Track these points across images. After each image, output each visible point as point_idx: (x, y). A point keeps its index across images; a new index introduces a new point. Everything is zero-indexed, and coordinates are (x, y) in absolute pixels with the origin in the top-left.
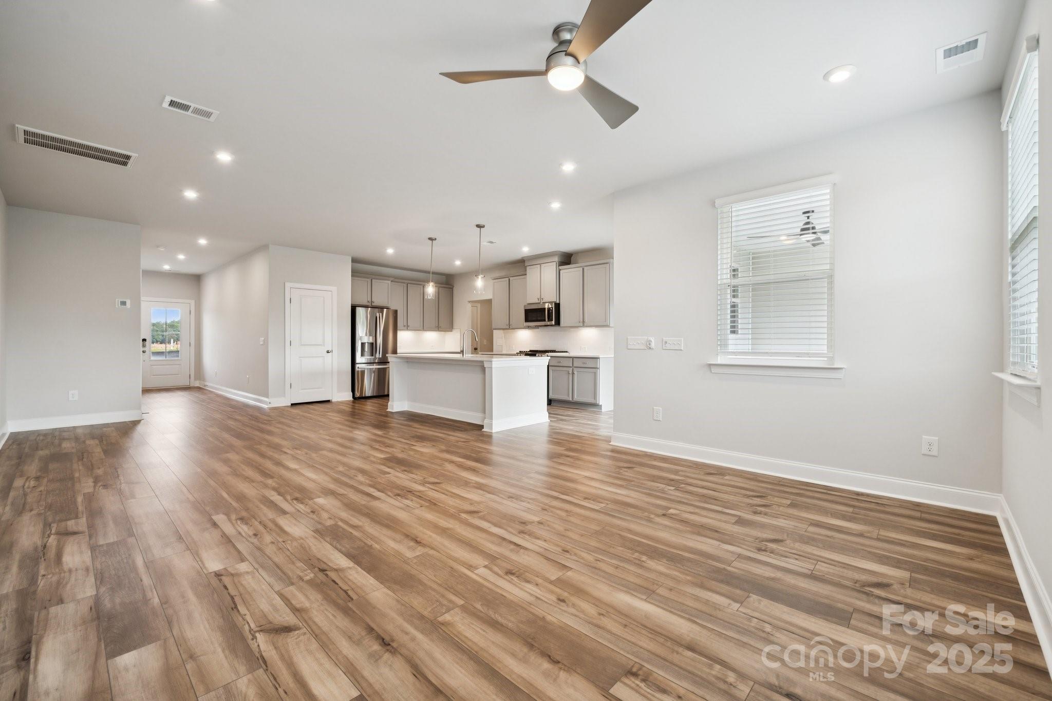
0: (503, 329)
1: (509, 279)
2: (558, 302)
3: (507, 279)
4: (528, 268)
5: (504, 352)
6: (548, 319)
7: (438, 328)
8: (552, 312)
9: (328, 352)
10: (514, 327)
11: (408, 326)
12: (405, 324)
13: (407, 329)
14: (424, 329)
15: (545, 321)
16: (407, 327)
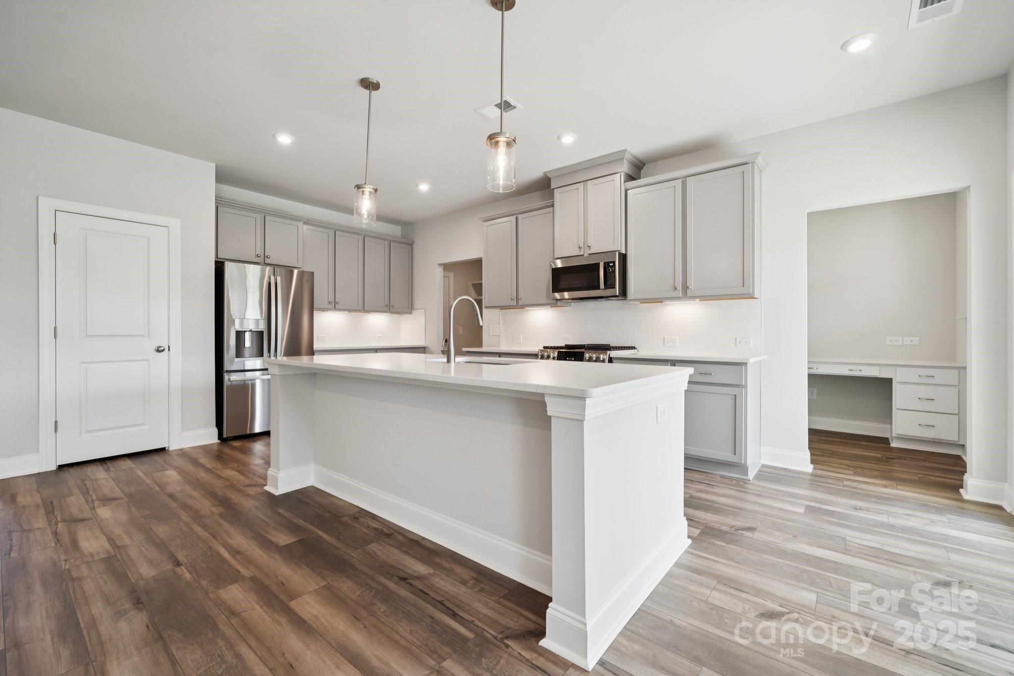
0: (503, 308)
1: (517, 218)
2: (623, 252)
3: (514, 217)
4: (557, 193)
5: (503, 348)
6: (605, 283)
7: (389, 308)
8: (614, 272)
9: (159, 350)
10: (525, 302)
11: (336, 303)
12: (331, 299)
13: (335, 309)
14: (365, 309)
15: (597, 287)
16: (334, 306)
